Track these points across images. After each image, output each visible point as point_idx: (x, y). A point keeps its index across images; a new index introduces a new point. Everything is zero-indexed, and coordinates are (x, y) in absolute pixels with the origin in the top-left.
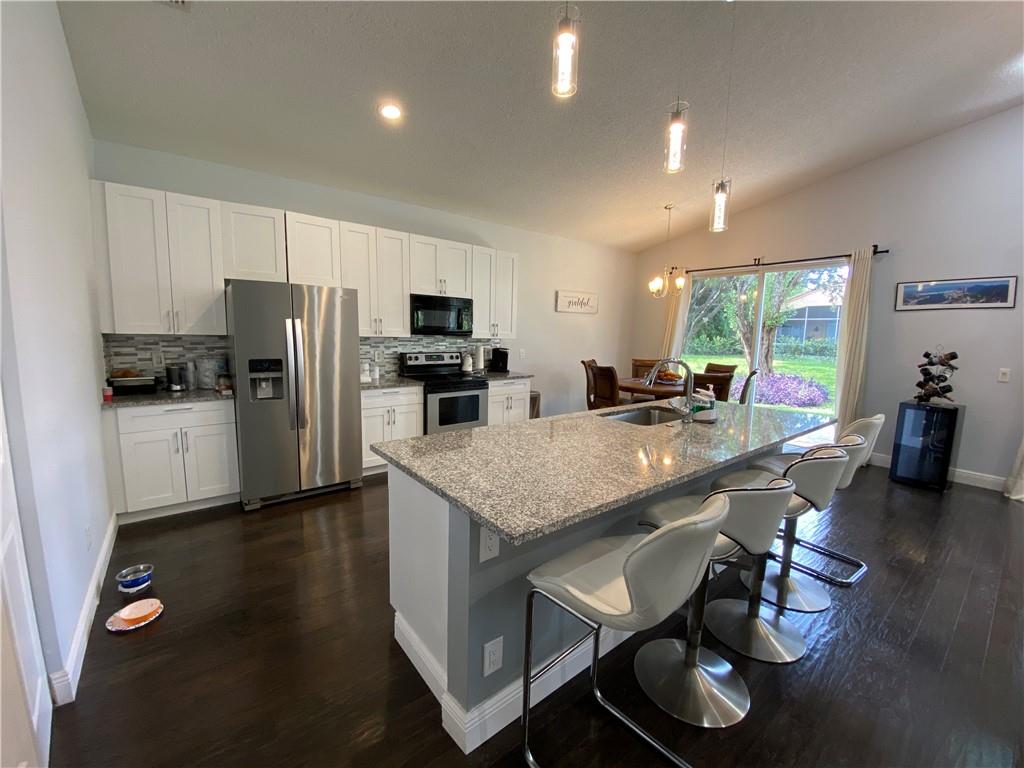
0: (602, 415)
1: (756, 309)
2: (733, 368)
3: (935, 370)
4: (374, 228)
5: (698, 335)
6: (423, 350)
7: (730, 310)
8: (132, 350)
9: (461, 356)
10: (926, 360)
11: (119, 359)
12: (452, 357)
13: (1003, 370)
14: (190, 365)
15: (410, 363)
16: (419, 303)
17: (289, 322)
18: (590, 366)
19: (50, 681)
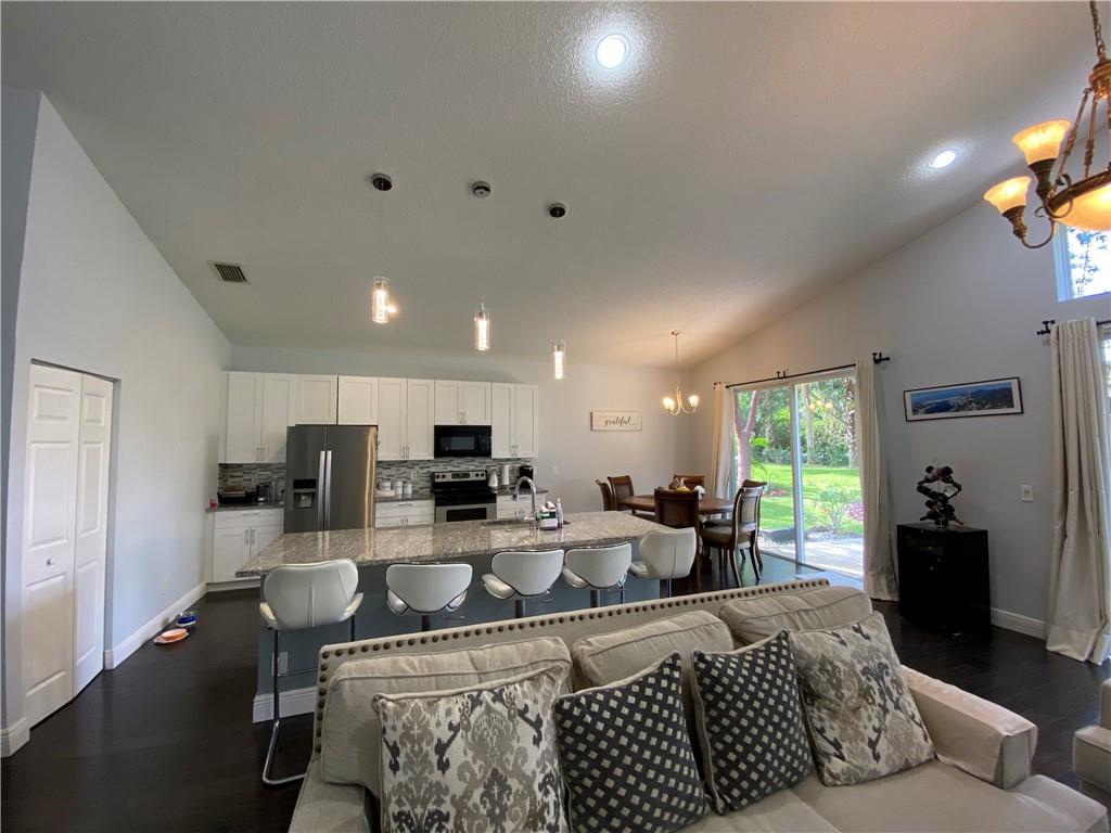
4: (405, 380)
6: (449, 470)
8: (240, 474)
9: (488, 475)
11: (235, 480)
12: (477, 475)
13: (1026, 487)
14: (273, 484)
15: (437, 480)
16: (442, 433)
17: (323, 453)
19: (104, 653)
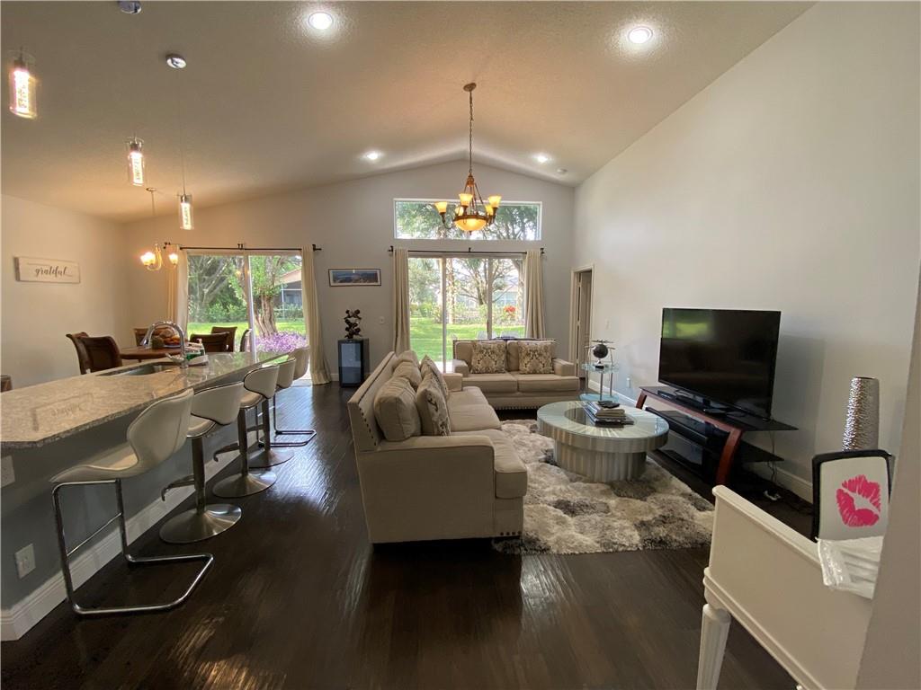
0: (101, 375)
2: (235, 328)
3: (352, 320)
10: (347, 315)
18: (78, 339)
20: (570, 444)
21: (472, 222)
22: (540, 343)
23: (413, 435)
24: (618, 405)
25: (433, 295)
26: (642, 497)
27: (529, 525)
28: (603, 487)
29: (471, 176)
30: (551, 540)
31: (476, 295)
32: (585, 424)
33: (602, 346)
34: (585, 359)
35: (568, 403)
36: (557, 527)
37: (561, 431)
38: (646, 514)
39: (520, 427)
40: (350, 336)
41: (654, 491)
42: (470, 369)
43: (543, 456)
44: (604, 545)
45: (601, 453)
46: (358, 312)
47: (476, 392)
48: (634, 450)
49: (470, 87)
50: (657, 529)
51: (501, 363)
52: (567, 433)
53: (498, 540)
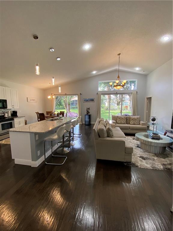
1: (66, 101)
2: (64, 112)
3: (88, 110)
5: (57, 105)
7: (62, 101)
9: (4, 113)
12: (1, 114)
18: (37, 113)
20: (144, 143)
21: (119, 87)
22: (136, 117)
23: (106, 137)
24: (158, 134)
25: (105, 103)
26: (164, 158)
27: (133, 160)
28: (153, 155)
29: (119, 76)
30: (139, 165)
31: (116, 103)
32: (148, 138)
33: (154, 118)
34: (149, 121)
35: (143, 133)
36: (140, 162)
37: (142, 139)
38: (165, 162)
39: (130, 138)
40: (87, 114)
41: (168, 157)
42: (117, 123)
43: (136, 146)
44: (153, 168)
45: (153, 146)
46: (89, 108)
47: (119, 128)
48: (162, 146)
49: (119, 54)
50: (168, 166)
51: (125, 121)
52: (144, 140)
53: (125, 162)
